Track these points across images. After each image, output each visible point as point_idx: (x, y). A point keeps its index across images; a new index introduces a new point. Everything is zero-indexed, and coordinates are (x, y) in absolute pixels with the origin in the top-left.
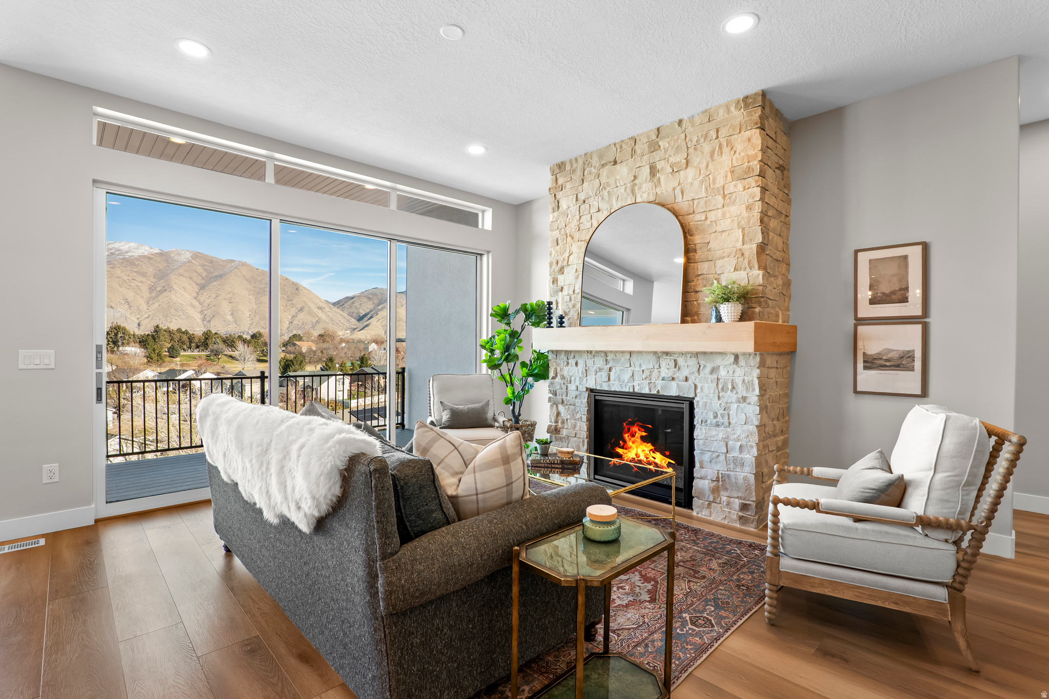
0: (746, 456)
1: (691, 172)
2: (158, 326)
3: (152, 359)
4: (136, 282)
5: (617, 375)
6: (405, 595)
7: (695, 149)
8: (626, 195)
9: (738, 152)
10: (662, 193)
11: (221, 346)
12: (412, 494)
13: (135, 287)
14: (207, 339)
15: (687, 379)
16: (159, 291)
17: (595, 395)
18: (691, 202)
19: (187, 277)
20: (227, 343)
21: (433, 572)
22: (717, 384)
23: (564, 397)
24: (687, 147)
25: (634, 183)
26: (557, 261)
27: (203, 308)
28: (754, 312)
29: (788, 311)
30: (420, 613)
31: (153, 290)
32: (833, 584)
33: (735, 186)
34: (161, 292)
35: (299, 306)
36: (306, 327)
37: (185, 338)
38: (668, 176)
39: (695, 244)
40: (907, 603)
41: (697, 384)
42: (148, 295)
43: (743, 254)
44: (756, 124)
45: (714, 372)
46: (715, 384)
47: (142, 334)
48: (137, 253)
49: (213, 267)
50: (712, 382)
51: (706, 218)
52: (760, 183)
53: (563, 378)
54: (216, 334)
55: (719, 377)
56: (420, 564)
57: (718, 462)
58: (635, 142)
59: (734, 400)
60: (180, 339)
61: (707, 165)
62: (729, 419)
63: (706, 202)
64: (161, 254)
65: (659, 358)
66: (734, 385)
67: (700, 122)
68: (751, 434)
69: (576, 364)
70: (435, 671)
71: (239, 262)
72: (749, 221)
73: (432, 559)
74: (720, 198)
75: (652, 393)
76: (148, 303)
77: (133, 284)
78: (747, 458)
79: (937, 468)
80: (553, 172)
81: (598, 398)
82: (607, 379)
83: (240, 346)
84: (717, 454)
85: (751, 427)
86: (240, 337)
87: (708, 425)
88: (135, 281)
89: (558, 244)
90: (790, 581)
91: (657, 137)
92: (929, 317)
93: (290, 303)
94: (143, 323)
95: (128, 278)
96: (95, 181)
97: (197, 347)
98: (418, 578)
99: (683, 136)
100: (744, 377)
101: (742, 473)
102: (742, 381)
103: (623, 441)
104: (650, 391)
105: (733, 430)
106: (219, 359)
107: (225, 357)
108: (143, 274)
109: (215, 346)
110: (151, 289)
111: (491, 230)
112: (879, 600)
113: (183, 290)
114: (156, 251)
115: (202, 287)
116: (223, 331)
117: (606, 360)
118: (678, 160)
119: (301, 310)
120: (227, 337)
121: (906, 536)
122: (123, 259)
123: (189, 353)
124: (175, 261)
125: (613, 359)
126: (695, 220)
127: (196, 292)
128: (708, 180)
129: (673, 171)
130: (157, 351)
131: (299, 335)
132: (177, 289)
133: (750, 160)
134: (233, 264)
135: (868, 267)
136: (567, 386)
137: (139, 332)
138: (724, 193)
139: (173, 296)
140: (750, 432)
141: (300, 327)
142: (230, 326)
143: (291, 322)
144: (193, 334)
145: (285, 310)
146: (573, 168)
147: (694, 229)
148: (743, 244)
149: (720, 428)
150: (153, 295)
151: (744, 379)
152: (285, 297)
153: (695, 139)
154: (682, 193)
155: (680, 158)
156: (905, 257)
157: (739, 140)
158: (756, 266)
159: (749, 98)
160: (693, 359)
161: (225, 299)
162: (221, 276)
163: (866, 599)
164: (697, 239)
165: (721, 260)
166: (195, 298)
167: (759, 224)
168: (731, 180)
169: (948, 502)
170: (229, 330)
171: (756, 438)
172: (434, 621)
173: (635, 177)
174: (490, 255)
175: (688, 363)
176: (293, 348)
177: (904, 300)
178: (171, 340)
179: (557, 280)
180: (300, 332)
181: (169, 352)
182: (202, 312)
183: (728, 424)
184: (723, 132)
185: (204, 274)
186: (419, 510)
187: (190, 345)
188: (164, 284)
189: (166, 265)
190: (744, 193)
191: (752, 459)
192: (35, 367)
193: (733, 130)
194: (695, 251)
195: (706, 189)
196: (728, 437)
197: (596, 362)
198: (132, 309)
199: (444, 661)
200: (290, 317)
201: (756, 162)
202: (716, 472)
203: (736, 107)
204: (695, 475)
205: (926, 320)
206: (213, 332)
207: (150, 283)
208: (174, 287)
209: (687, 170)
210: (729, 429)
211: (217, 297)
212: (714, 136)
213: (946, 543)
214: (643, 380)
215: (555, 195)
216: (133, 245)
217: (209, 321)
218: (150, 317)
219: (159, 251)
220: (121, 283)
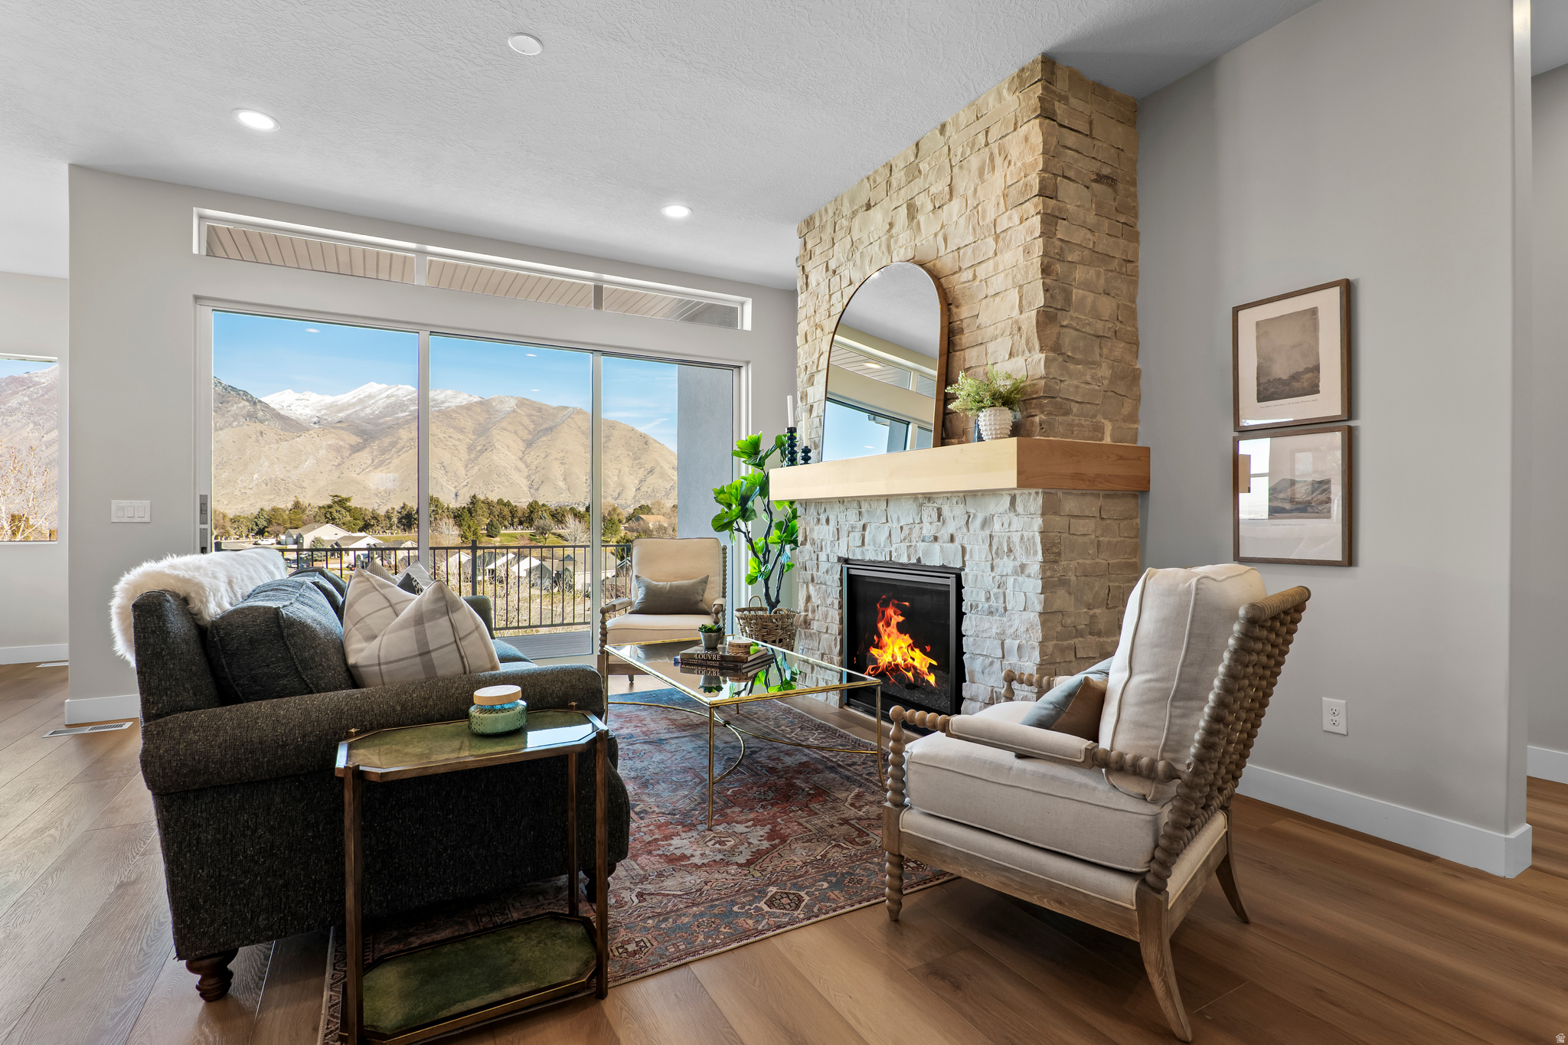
0: (1026, 664)
1: (955, 205)
2: (475, 496)
3: (467, 539)
4: (454, 441)
5: (872, 535)
6: (164, 769)
7: (961, 167)
8: (881, 254)
9: (1013, 163)
10: (922, 245)
11: (549, 521)
12: (237, 649)
13: (452, 447)
14: (532, 512)
15: (952, 539)
16: (479, 451)
17: (848, 568)
18: (956, 253)
19: (511, 432)
20: (556, 518)
21: (211, 746)
22: (991, 545)
23: (815, 573)
24: (951, 165)
25: (890, 234)
26: (806, 366)
27: (531, 472)
28: (1033, 423)
29: (1136, 421)
30: (213, 801)
31: (472, 450)
32: (971, 860)
33: (1010, 218)
34: (481, 452)
35: (648, 466)
36: (657, 495)
37: (506, 511)
38: (929, 216)
39: (961, 320)
40: (1075, 904)
41: (966, 546)
42: (467, 457)
43: (1019, 329)
44: (1035, 110)
45: (987, 526)
46: (988, 544)
47: (458, 506)
48: (454, 403)
49: (542, 418)
50: (983, 541)
51: (975, 277)
52: (1041, 207)
53: (813, 543)
54: (543, 505)
55: (993, 534)
56: (195, 732)
57: (992, 673)
58: (891, 170)
59: (1009, 570)
60: (501, 513)
61: (975, 190)
62: (1005, 602)
63: (974, 251)
64: (481, 403)
65: (921, 505)
66: (1011, 545)
67: (965, 122)
68: (1032, 626)
69: (828, 521)
70: (242, 882)
71: (573, 408)
72: (1027, 273)
73: (218, 729)
74: (991, 241)
75: (912, 562)
76: (467, 467)
77: (450, 443)
78: (1027, 666)
79: (1133, 665)
80: (801, 233)
81: (853, 572)
82: (860, 544)
83: (570, 519)
84: (990, 659)
85: (1033, 614)
86: (572, 509)
87: (979, 613)
88: (452, 439)
89: (807, 341)
90: (915, 850)
91: (916, 156)
92: (1357, 418)
93: (636, 462)
94: (461, 493)
95: (444, 435)
96: (197, 298)
97: (521, 523)
98: (186, 750)
99: (946, 148)
100: (1022, 532)
101: (1022, 692)
102: (1019, 538)
103: (877, 636)
104: (910, 560)
105: (1010, 620)
106: (546, 539)
107: (553, 536)
108: (461, 430)
109: (542, 521)
110: (470, 448)
111: (750, 329)
112: (1034, 894)
113: (506, 448)
114: (476, 400)
115: (529, 444)
116: (554, 502)
117: (860, 513)
118: (940, 188)
119: (651, 471)
120: (556, 510)
121: (1081, 786)
122: (439, 411)
123: (511, 531)
124: (497, 411)
125: (868, 511)
126: (958, 283)
127: (522, 451)
128: (976, 213)
129: (935, 207)
130: (473, 529)
131: (647, 506)
132: (500, 447)
133: (1028, 171)
134: (565, 412)
135: (1254, 334)
136: (818, 555)
137: (454, 505)
138: (995, 233)
139: (495, 458)
140: (1031, 623)
141: (650, 496)
142: (562, 495)
143: (639, 489)
144: (516, 506)
145: (631, 472)
146: (823, 223)
147: (960, 297)
148: (1021, 312)
149: (995, 618)
150: (473, 456)
151: (1022, 535)
152: (631, 454)
153: (960, 150)
154: (945, 240)
155: (940, 187)
156: (1314, 312)
157: (1014, 141)
158: (1037, 347)
159: (1026, 70)
160: (960, 505)
161: (556, 459)
162: (551, 429)
163: (1016, 889)
164: (964, 312)
165: (993, 342)
166: (521, 459)
167: (1040, 276)
168: (1004, 210)
169: (1147, 726)
170: (562, 500)
171: (1037, 634)
172: (239, 816)
173: (891, 225)
174: (750, 366)
175: (955, 513)
176: (637, 523)
177: (1314, 389)
178: (490, 514)
179: (806, 395)
180: (649, 503)
181: (487, 530)
182: (528, 477)
183: (1003, 611)
184: (994, 135)
185: (532, 427)
186: (253, 672)
187: (512, 520)
188: (484, 443)
189: (487, 416)
190: (1020, 227)
191: (1033, 668)
192: (128, 520)
193: (1006, 127)
194: (962, 331)
195: (974, 229)
196: (1003, 633)
197: (849, 518)
198: (449, 474)
199: (259, 873)
200: (637, 482)
201: (1034, 175)
202: (990, 689)
203: (1009, 89)
204: (964, 694)
205: (1352, 423)
206: (540, 503)
207: (469, 441)
208: (496, 445)
209: (952, 202)
210: (1005, 619)
211: (546, 456)
212: (983, 142)
213: (1142, 802)
214: (901, 542)
215: (803, 267)
216: (449, 392)
217: (537, 489)
218: (469, 486)
219: (480, 399)
220: (436, 443)
